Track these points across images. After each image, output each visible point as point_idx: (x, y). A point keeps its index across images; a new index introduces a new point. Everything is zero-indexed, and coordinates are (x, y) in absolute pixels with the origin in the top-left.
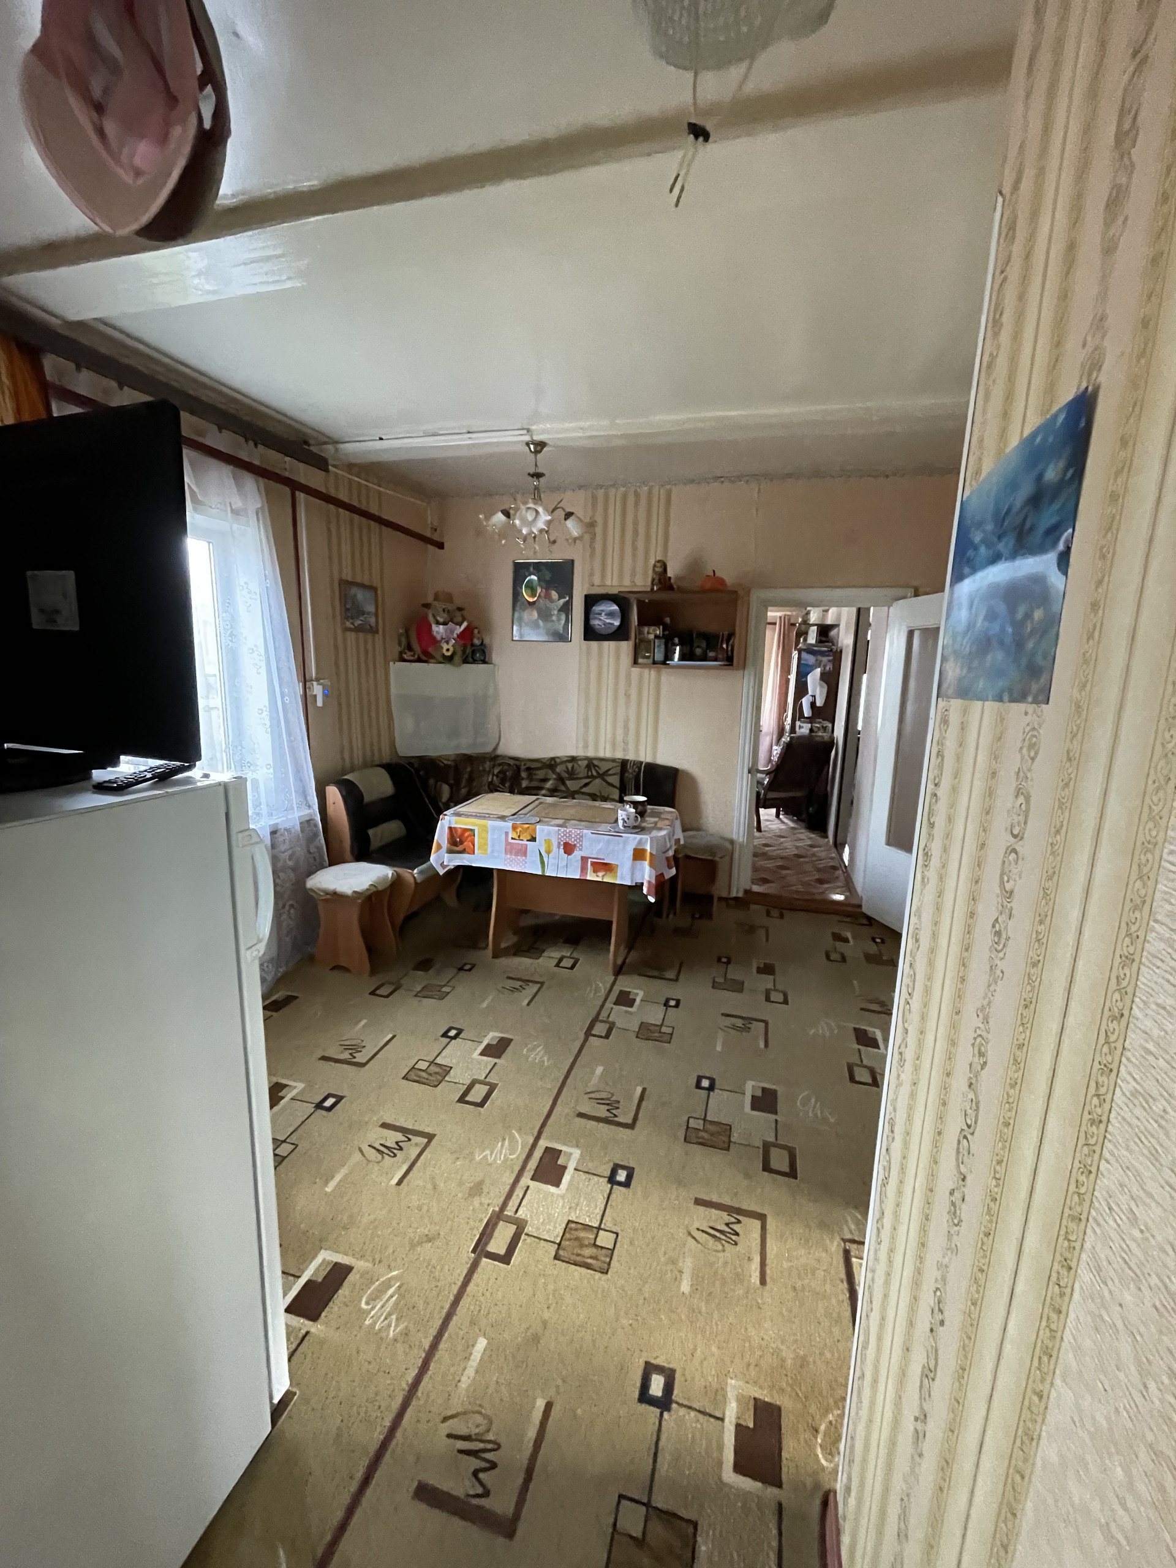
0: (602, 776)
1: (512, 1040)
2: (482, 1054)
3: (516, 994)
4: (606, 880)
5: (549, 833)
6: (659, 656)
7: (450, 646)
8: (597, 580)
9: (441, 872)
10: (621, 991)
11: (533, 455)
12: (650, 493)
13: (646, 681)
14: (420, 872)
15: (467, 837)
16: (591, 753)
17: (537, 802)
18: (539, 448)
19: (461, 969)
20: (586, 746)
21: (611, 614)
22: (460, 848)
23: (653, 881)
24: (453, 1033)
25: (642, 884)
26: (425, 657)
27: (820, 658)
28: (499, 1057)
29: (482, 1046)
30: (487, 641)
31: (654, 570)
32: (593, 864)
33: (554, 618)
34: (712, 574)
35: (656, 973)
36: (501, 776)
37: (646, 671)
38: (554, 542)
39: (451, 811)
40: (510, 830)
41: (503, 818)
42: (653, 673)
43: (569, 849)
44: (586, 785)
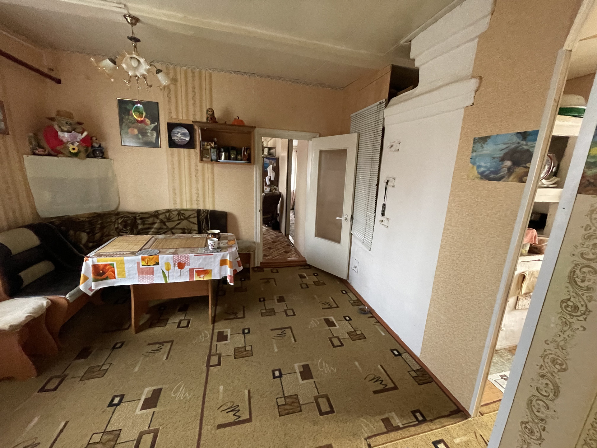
0: (187, 219)
1: (161, 389)
2: (142, 409)
3: (157, 354)
4: (205, 279)
5: (167, 259)
6: (214, 157)
7: (75, 147)
8: (174, 116)
9: (90, 294)
10: (218, 332)
11: (130, 25)
12: (200, 72)
13: (206, 170)
14: (70, 296)
15: (109, 269)
16: (178, 207)
17: (153, 239)
18: (134, 21)
19: (114, 348)
20: (175, 204)
21: (184, 134)
22: (104, 276)
23: (232, 275)
24: (116, 401)
25: (226, 277)
26: (54, 153)
27: (271, 161)
28: (155, 406)
29: (141, 403)
30: (103, 144)
31: (207, 113)
32: (197, 272)
33: (149, 134)
34: (237, 118)
35: (232, 316)
36: (124, 223)
37: (206, 165)
38: (151, 86)
39: (92, 254)
40: (140, 261)
41: (133, 253)
42: (210, 166)
43: (181, 266)
44: (178, 224)
